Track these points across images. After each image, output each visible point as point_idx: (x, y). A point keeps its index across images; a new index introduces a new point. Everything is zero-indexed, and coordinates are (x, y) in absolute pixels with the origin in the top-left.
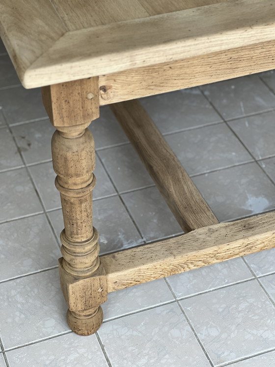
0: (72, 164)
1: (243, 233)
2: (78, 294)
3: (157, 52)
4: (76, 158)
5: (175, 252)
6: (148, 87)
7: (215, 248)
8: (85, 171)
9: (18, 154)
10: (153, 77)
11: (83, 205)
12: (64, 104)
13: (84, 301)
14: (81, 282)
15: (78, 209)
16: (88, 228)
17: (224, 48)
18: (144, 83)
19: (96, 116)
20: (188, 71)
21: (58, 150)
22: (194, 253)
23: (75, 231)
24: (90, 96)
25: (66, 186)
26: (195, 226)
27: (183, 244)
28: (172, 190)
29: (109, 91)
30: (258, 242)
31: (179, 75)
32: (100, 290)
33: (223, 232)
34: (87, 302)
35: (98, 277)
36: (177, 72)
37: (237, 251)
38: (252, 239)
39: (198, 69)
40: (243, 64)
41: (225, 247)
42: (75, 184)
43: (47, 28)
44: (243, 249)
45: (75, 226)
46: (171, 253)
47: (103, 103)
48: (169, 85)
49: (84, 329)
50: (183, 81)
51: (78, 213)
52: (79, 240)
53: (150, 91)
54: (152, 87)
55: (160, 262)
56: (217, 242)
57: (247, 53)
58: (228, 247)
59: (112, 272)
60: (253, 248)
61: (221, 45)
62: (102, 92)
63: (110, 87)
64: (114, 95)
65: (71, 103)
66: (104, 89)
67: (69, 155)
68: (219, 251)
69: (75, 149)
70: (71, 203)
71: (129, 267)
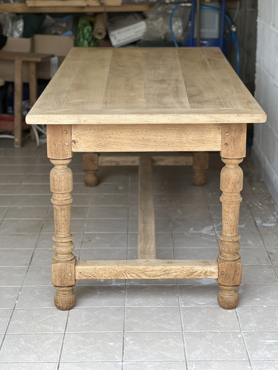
0: (56, 183)
2: (57, 273)
4: (59, 179)
6: (98, 146)
7: (144, 267)
8: (63, 189)
9: (80, 244)
10: (100, 141)
11: (63, 212)
12: (53, 146)
13: (60, 279)
14: (59, 264)
15: (60, 214)
16: (65, 229)
18: (95, 143)
19: (70, 156)
20: (119, 140)
21: (51, 175)
22: (130, 267)
23: (58, 229)
24: (67, 144)
25: (54, 198)
29: (77, 144)
30: (173, 271)
31: (114, 142)
32: (70, 274)
34: (62, 281)
35: (69, 264)
36: (114, 140)
37: (159, 274)
38: (168, 267)
39: (126, 141)
40: (151, 144)
41: (151, 268)
44: (162, 273)
47: (74, 150)
48: (109, 147)
50: (117, 146)
51: (60, 216)
52: (58, 234)
54: (100, 146)
55: (109, 266)
57: (153, 137)
59: (79, 266)
60: (170, 275)
62: (73, 143)
63: (78, 142)
64: (80, 147)
65: (56, 145)
67: (55, 177)
68: (146, 270)
69: (58, 174)
70: (56, 210)
71: (90, 266)
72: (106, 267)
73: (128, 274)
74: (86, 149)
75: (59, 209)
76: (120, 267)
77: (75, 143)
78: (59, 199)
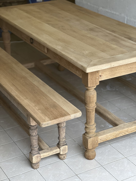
0: (92, 99)
1: (134, 125)
2: (91, 143)
3: (116, 63)
4: (93, 97)
5: (116, 130)
7: (127, 129)
10: (112, 73)
12: (91, 80)
14: (92, 138)
15: (92, 114)
16: (94, 120)
17: (132, 62)
18: (110, 74)
19: (98, 84)
20: (120, 71)
21: (88, 95)
22: (121, 130)
23: (90, 121)
24: (97, 78)
25: (89, 106)
26: (119, 124)
27: (117, 128)
28: (109, 116)
29: (101, 77)
31: (118, 72)
32: (97, 142)
33: (128, 125)
34: (93, 146)
35: (96, 137)
36: (118, 71)
39: (123, 70)
41: (130, 128)
42: (92, 105)
43: (86, 60)
44: (135, 129)
45: (91, 119)
46: (115, 131)
47: (100, 80)
48: (116, 75)
49: (91, 156)
50: (119, 74)
51: (92, 115)
52: (91, 124)
53: (114, 76)
54: (112, 76)
55: (112, 133)
56: (127, 127)
58: (131, 128)
59: (99, 136)
61: (131, 61)
62: (100, 77)
64: (103, 78)
65: (93, 80)
66: (100, 76)
67: (91, 96)
68: (128, 130)
69: (93, 94)
70: (90, 112)
71: (104, 135)
72: (111, 133)
73: (121, 134)
74: (106, 78)
75: (92, 111)
76: (117, 131)
77: (101, 76)
78: (92, 106)
